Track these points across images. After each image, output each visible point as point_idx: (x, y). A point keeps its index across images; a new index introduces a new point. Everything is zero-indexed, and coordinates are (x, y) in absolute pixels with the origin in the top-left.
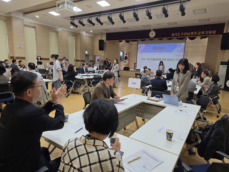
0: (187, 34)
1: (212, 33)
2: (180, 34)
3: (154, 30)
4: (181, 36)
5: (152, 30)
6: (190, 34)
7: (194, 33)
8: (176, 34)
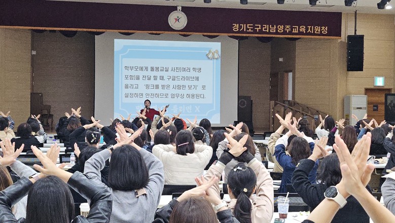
0: (269, 29)
1: (321, 31)
2: (254, 27)
5: (179, 8)
6: (277, 29)
7: (284, 27)
8: (244, 26)
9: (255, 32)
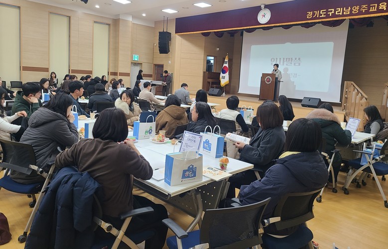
0: (343, 11)
2: (327, 11)
3: (266, 7)
4: (328, 16)
5: (263, 7)
6: (351, 11)
7: (360, 8)
8: (317, 13)
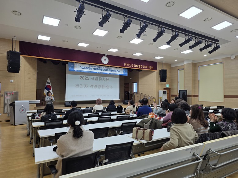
1: (151, 68)
2: (131, 65)
5: (106, 55)
6: (138, 66)
7: (141, 66)
8: (128, 64)
9: (132, 67)
